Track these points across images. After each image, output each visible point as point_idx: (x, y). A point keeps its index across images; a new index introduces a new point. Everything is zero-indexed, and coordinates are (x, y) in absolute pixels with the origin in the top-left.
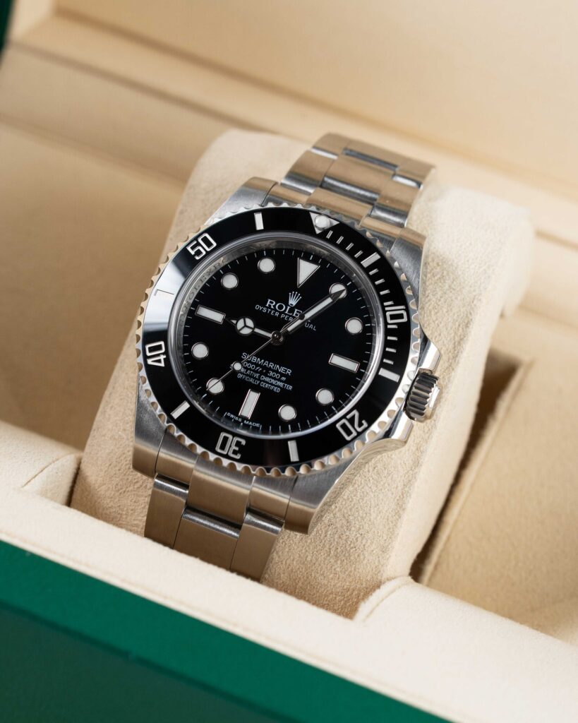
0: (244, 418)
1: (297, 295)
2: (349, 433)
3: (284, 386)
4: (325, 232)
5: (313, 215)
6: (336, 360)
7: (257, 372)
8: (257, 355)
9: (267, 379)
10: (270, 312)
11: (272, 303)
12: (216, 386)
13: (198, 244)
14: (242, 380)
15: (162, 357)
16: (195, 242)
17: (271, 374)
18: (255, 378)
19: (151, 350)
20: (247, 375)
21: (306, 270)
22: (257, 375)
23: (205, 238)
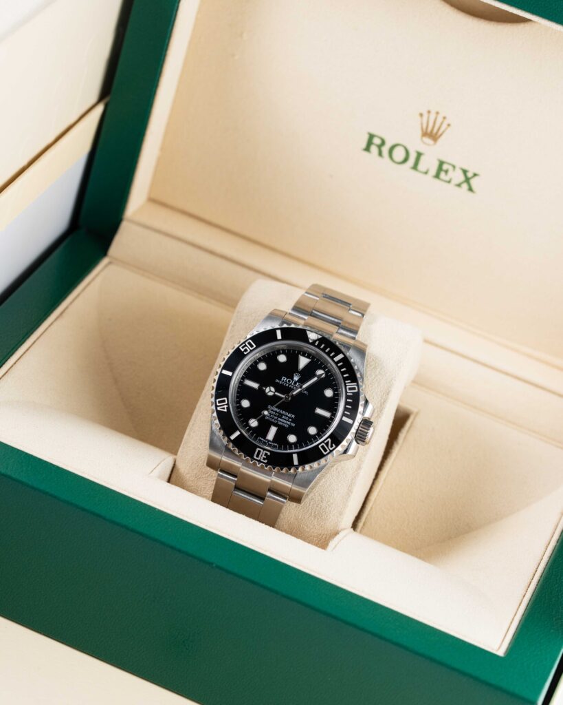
0: (269, 441)
1: (298, 375)
2: (325, 450)
3: (290, 424)
4: (315, 341)
5: (308, 332)
6: (319, 411)
7: (276, 416)
8: (276, 407)
9: (282, 420)
12: (254, 423)
13: (246, 346)
14: (268, 420)
15: (226, 406)
16: (244, 345)
17: (284, 417)
19: (219, 402)
20: (271, 417)
21: (303, 362)
22: (276, 418)
23: (250, 342)
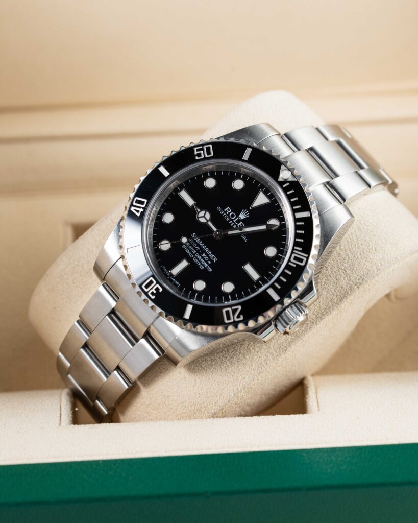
0: (171, 275)
2: (229, 318)
3: (207, 267)
4: (285, 181)
5: (283, 167)
6: (248, 268)
7: (195, 249)
8: (201, 239)
9: (199, 257)
10: (225, 215)
11: (229, 210)
12: (165, 245)
13: (202, 149)
14: (184, 250)
15: (141, 210)
16: (201, 147)
17: (204, 255)
18: (192, 253)
19: (137, 201)
20: (188, 248)
21: (261, 199)
22: (194, 251)
23: (209, 147)
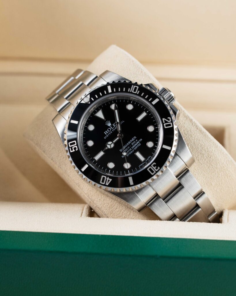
0: (144, 161)
1: (108, 122)
2: (170, 125)
3: (139, 141)
4: (91, 100)
5: (82, 102)
6: (140, 118)
7: (129, 149)
8: (124, 145)
9: (134, 146)
10: (109, 134)
11: (106, 132)
12: (127, 166)
13: (71, 147)
14: (130, 155)
15: (108, 179)
16: (70, 148)
17: (132, 144)
18: (131, 150)
19: (103, 182)
20: (129, 153)
21: (100, 114)
22: (131, 149)
23: (70, 144)
